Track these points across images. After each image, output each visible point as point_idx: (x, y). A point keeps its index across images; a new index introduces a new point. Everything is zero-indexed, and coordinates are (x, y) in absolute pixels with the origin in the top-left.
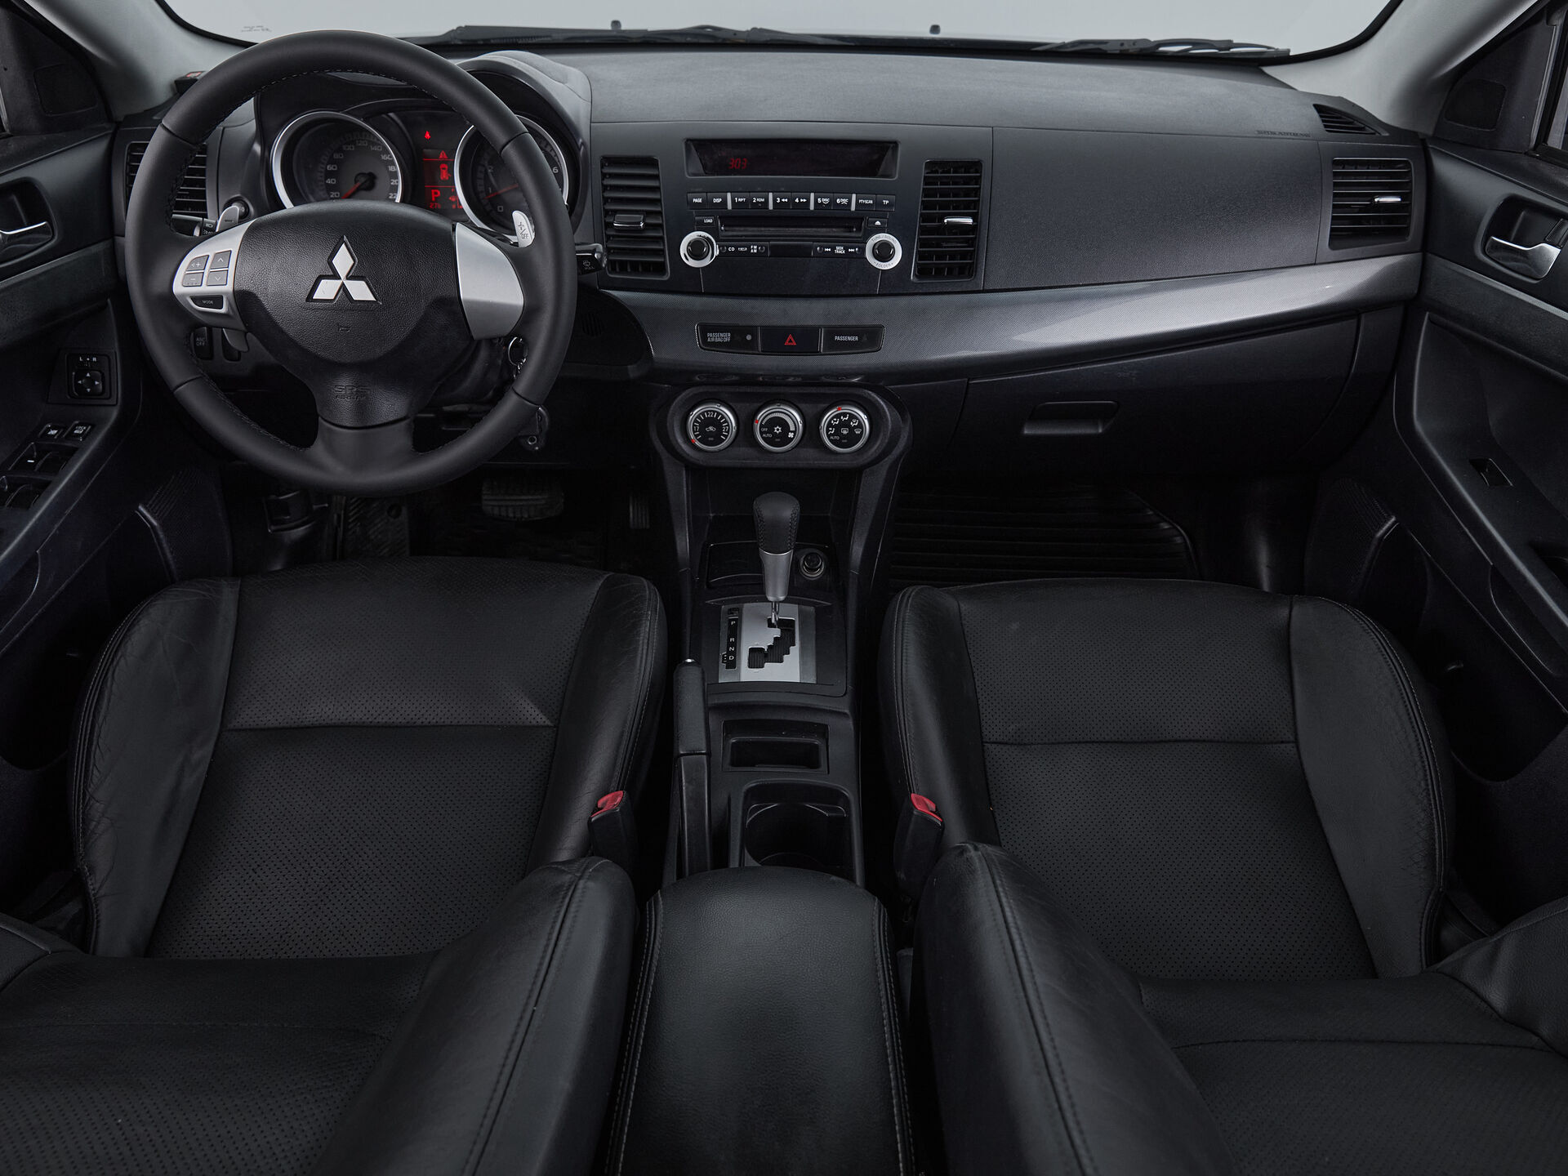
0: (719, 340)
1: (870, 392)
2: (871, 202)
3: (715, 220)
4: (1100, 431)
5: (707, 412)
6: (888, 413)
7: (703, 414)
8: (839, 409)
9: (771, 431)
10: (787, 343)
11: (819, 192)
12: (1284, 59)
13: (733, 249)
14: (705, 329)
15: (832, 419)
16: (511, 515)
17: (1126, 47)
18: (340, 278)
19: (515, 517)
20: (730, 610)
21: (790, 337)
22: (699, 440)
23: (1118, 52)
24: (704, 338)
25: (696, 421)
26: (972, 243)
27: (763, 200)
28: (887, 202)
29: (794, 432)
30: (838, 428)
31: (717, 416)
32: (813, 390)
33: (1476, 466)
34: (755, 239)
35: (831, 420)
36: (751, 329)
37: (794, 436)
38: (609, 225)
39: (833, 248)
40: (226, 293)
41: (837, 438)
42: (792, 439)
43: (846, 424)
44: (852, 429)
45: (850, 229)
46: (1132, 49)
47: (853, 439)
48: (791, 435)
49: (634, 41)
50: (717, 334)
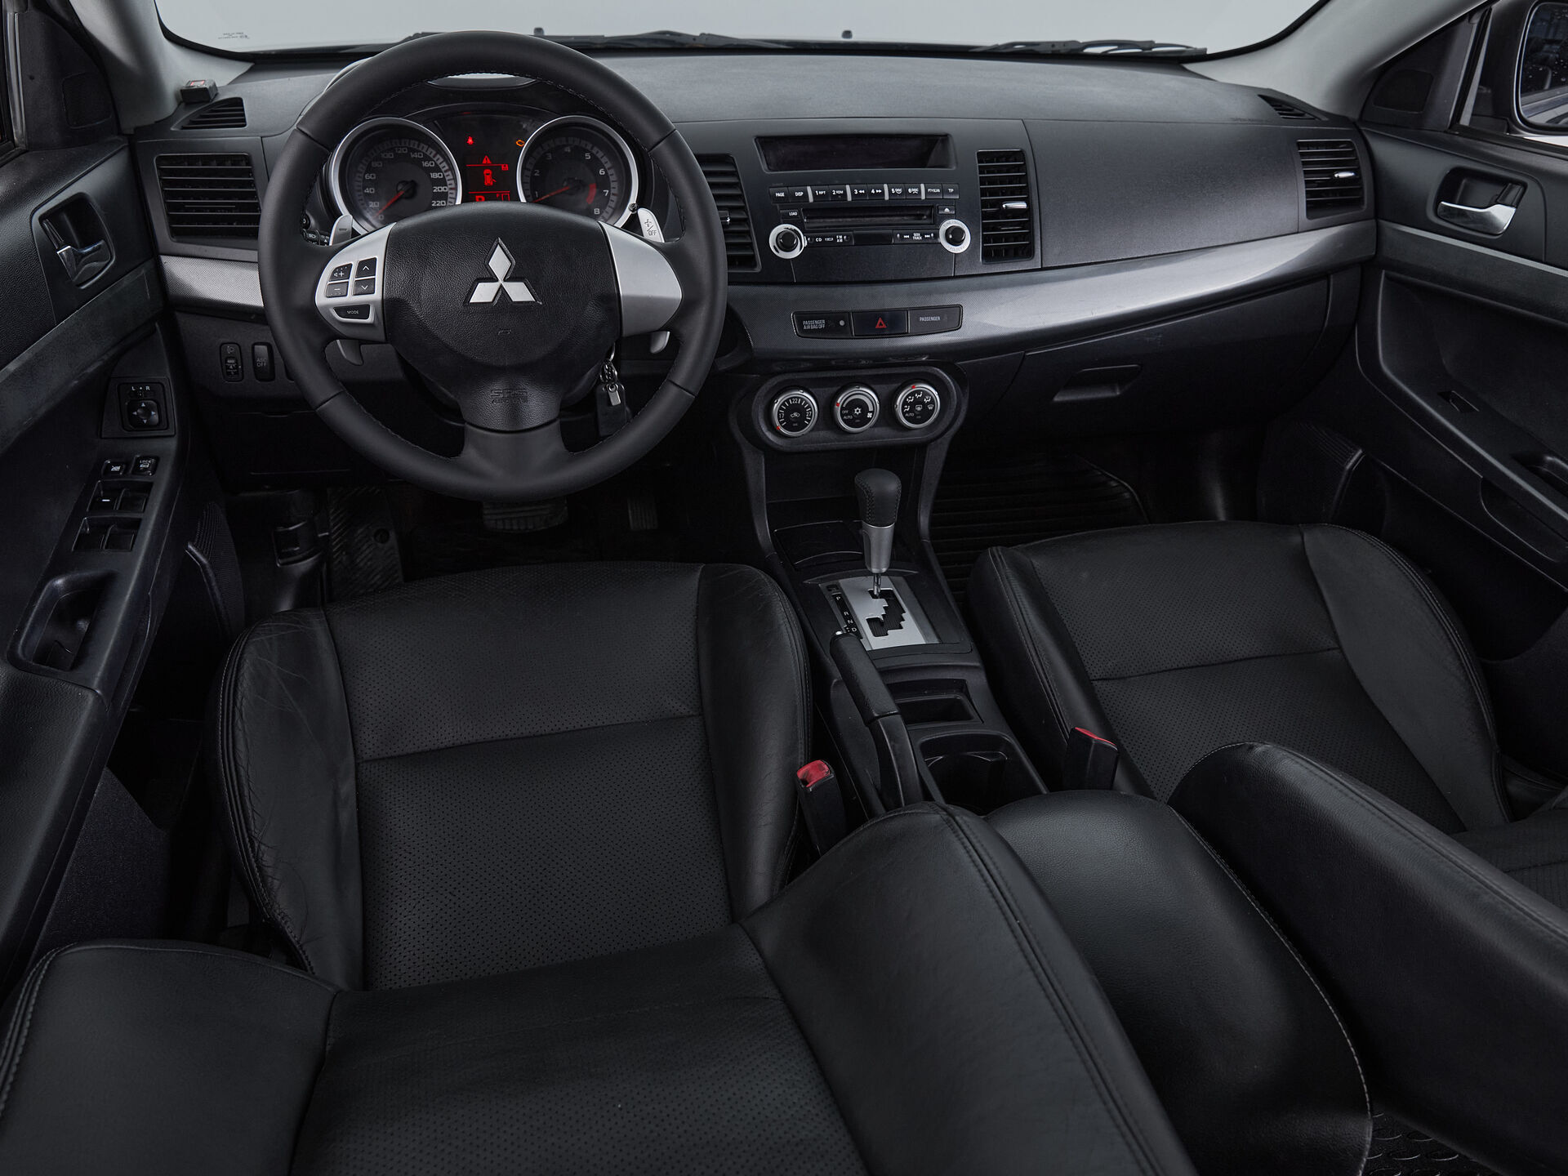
0: (815, 327)
1: (937, 370)
2: (937, 191)
3: (799, 213)
4: (1118, 393)
5: (791, 398)
6: (954, 388)
7: (787, 401)
8: (913, 387)
9: (851, 412)
10: (878, 326)
11: (891, 184)
12: (1202, 57)
13: (820, 240)
14: (801, 317)
15: (907, 397)
16: (515, 527)
17: (1057, 48)
18: (497, 280)
19: (519, 529)
20: (828, 587)
21: (880, 320)
22: (784, 427)
23: (1050, 52)
24: (801, 326)
25: (781, 408)
26: (1029, 225)
27: (842, 192)
28: (952, 190)
29: (872, 412)
30: (913, 405)
31: (801, 402)
32: (886, 371)
33: (1443, 397)
34: (839, 229)
35: (906, 399)
36: (845, 315)
37: (872, 415)
39: (912, 236)
40: (374, 302)
41: (912, 414)
42: (870, 419)
43: (919, 401)
44: (925, 405)
45: (922, 217)
46: (1063, 51)
47: (926, 414)
48: (870, 415)
50: (812, 322)
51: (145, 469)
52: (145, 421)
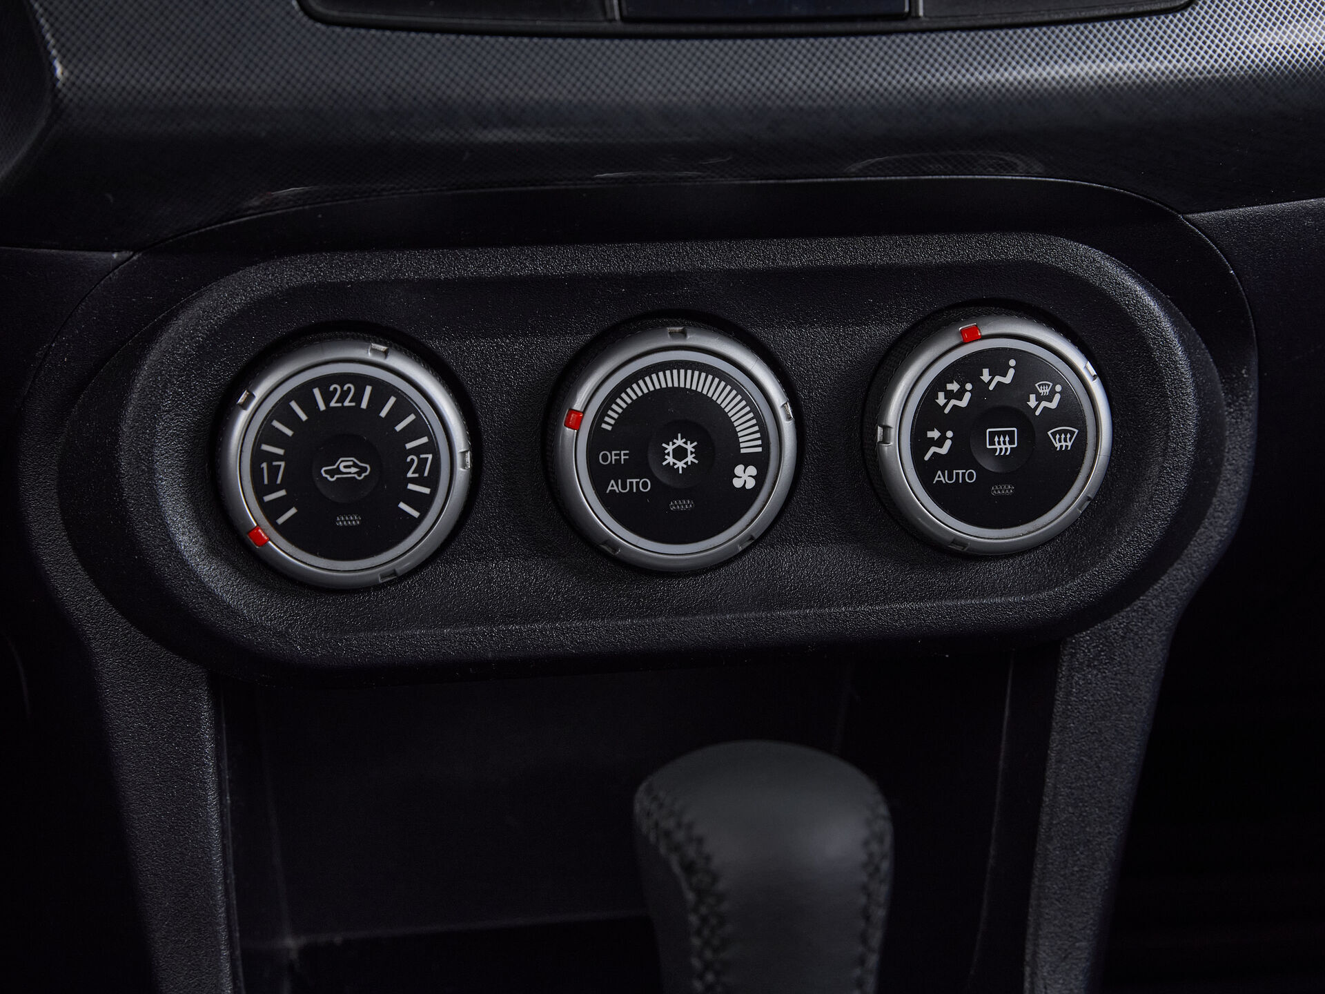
1: (1097, 254)
6: (1179, 351)
7: (303, 394)
8: (972, 336)
9: (645, 460)
15: (939, 384)
22: (283, 530)
25: (267, 434)
29: (760, 461)
30: (966, 426)
31: (377, 402)
35: (931, 394)
37: (760, 479)
41: (967, 476)
42: (747, 497)
44: (1031, 431)
47: (1038, 477)
48: (744, 477)
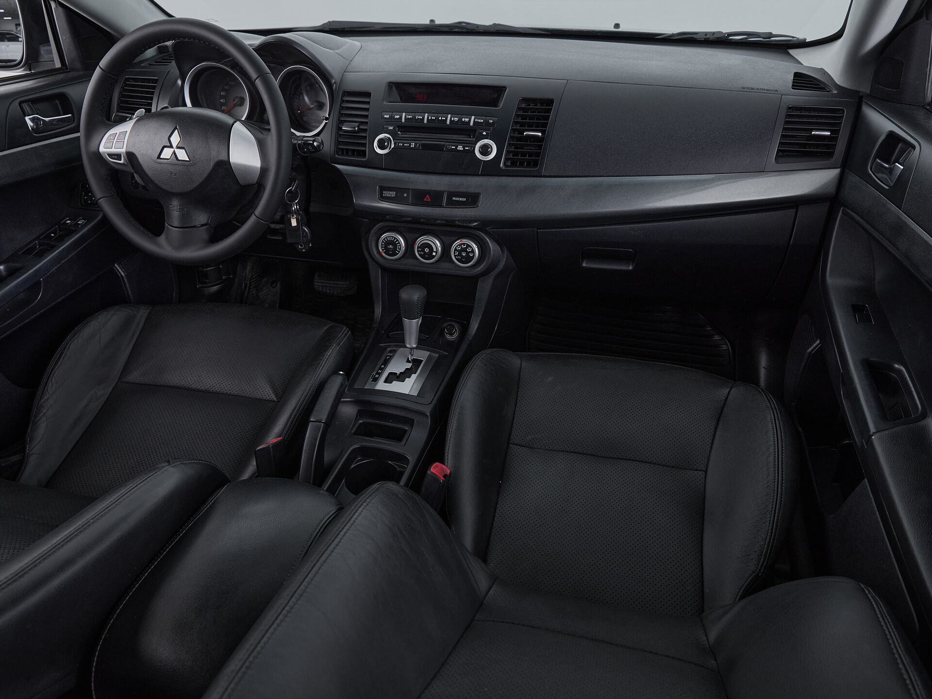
0: (389, 195)
1: (480, 233)
2: (482, 121)
3: (394, 128)
4: (631, 268)
5: (389, 237)
6: (491, 246)
7: (387, 238)
8: (461, 241)
9: (423, 250)
10: (425, 200)
11: (453, 114)
12: (803, 45)
13: (402, 144)
14: (382, 189)
15: (457, 246)
16: (328, 292)
17: (708, 36)
18: (173, 148)
19: (330, 293)
20: (391, 351)
21: (428, 196)
22: (384, 252)
23: (703, 39)
24: (381, 194)
25: (383, 242)
26: (540, 147)
27: (421, 117)
28: (492, 121)
29: (436, 252)
30: (460, 252)
31: (395, 240)
32: (449, 229)
33: (856, 309)
34: (413, 139)
35: (456, 247)
36: (406, 190)
37: (436, 254)
38: (340, 129)
39: (457, 147)
40: (123, 153)
41: (460, 257)
42: (435, 256)
43: (464, 250)
44: (468, 253)
45: (469, 136)
46: (711, 38)
47: (468, 259)
48: (434, 254)
49: (420, 30)
50: (388, 192)
51: (80, 224)
52: (89, 202)
